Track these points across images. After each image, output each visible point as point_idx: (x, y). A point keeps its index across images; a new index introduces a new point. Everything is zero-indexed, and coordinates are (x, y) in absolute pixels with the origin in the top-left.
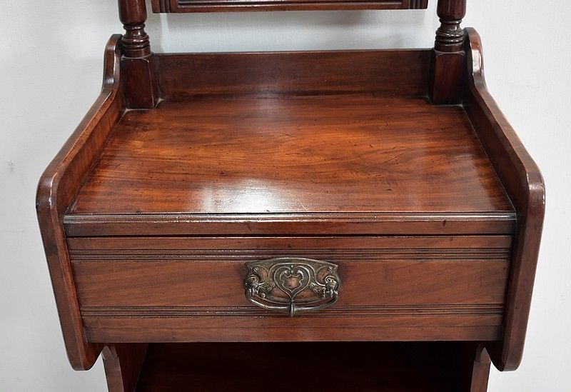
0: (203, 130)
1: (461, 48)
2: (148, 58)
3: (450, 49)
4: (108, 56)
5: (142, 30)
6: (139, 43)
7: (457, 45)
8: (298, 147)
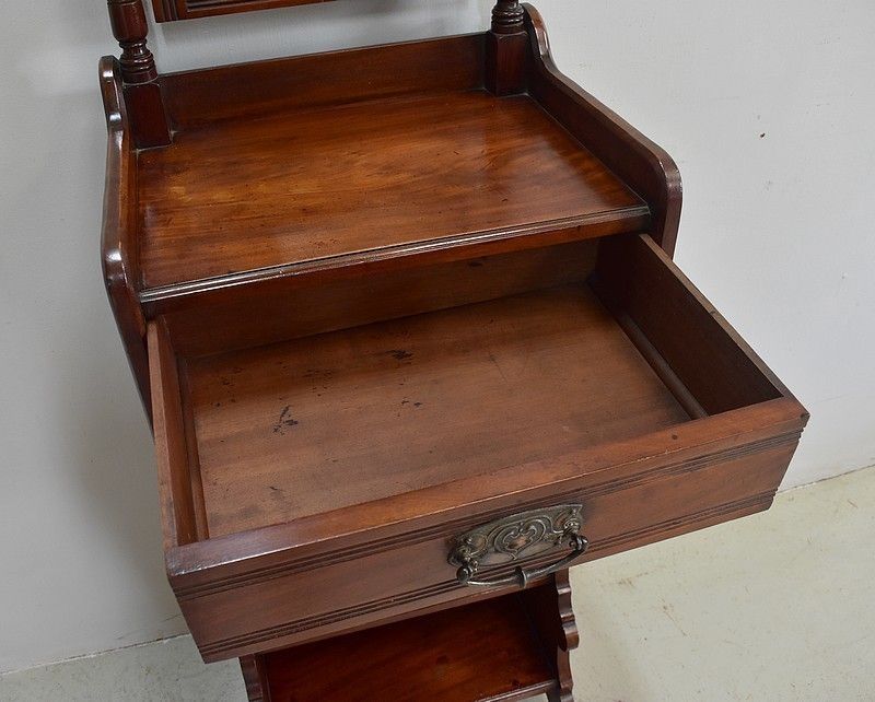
0: (250, 162)
1: (522, 28)
2: (156, 82)
3: (512, 30)
4: (105, 85)
5: (144, 47)
6: (143, 64)
7: (518, 25)
8: (376, 166)
